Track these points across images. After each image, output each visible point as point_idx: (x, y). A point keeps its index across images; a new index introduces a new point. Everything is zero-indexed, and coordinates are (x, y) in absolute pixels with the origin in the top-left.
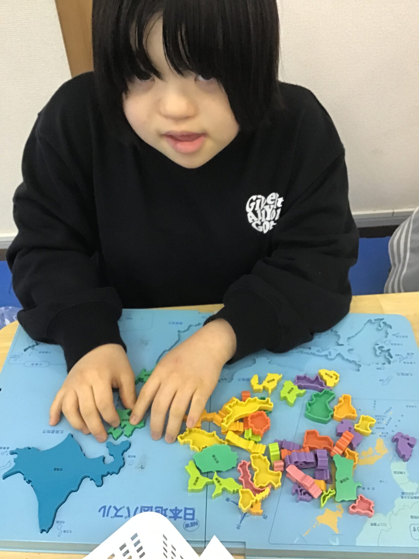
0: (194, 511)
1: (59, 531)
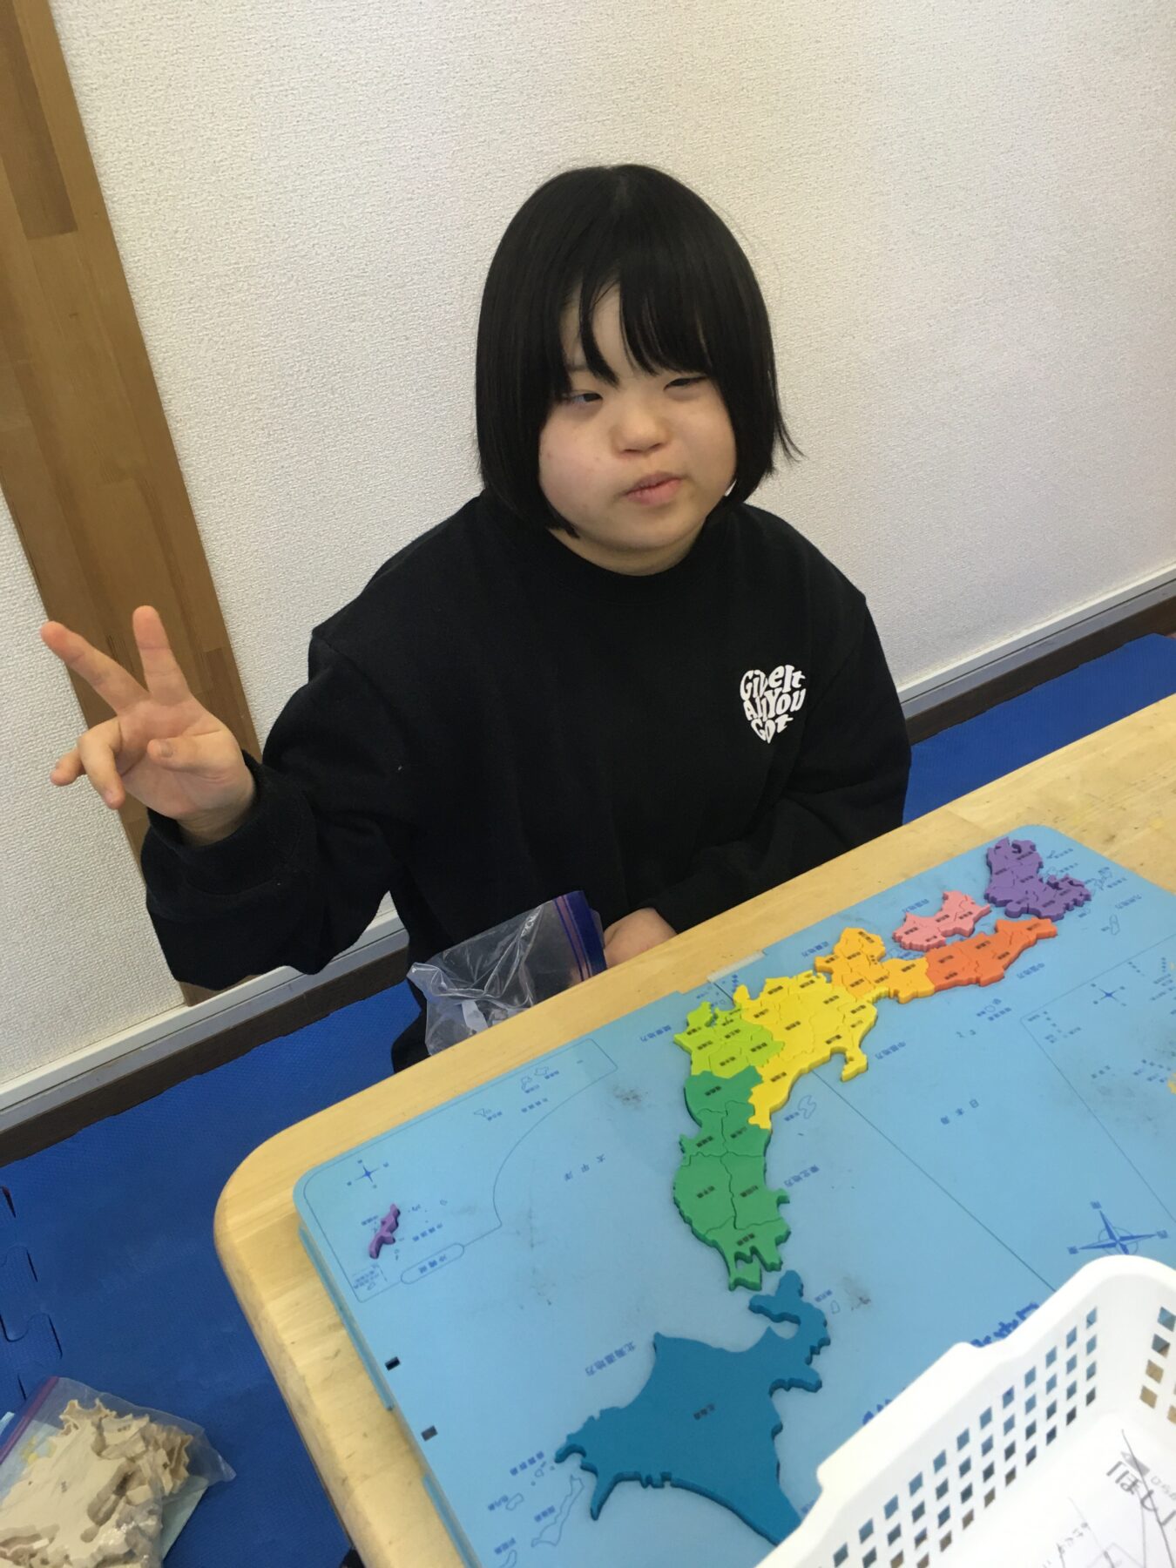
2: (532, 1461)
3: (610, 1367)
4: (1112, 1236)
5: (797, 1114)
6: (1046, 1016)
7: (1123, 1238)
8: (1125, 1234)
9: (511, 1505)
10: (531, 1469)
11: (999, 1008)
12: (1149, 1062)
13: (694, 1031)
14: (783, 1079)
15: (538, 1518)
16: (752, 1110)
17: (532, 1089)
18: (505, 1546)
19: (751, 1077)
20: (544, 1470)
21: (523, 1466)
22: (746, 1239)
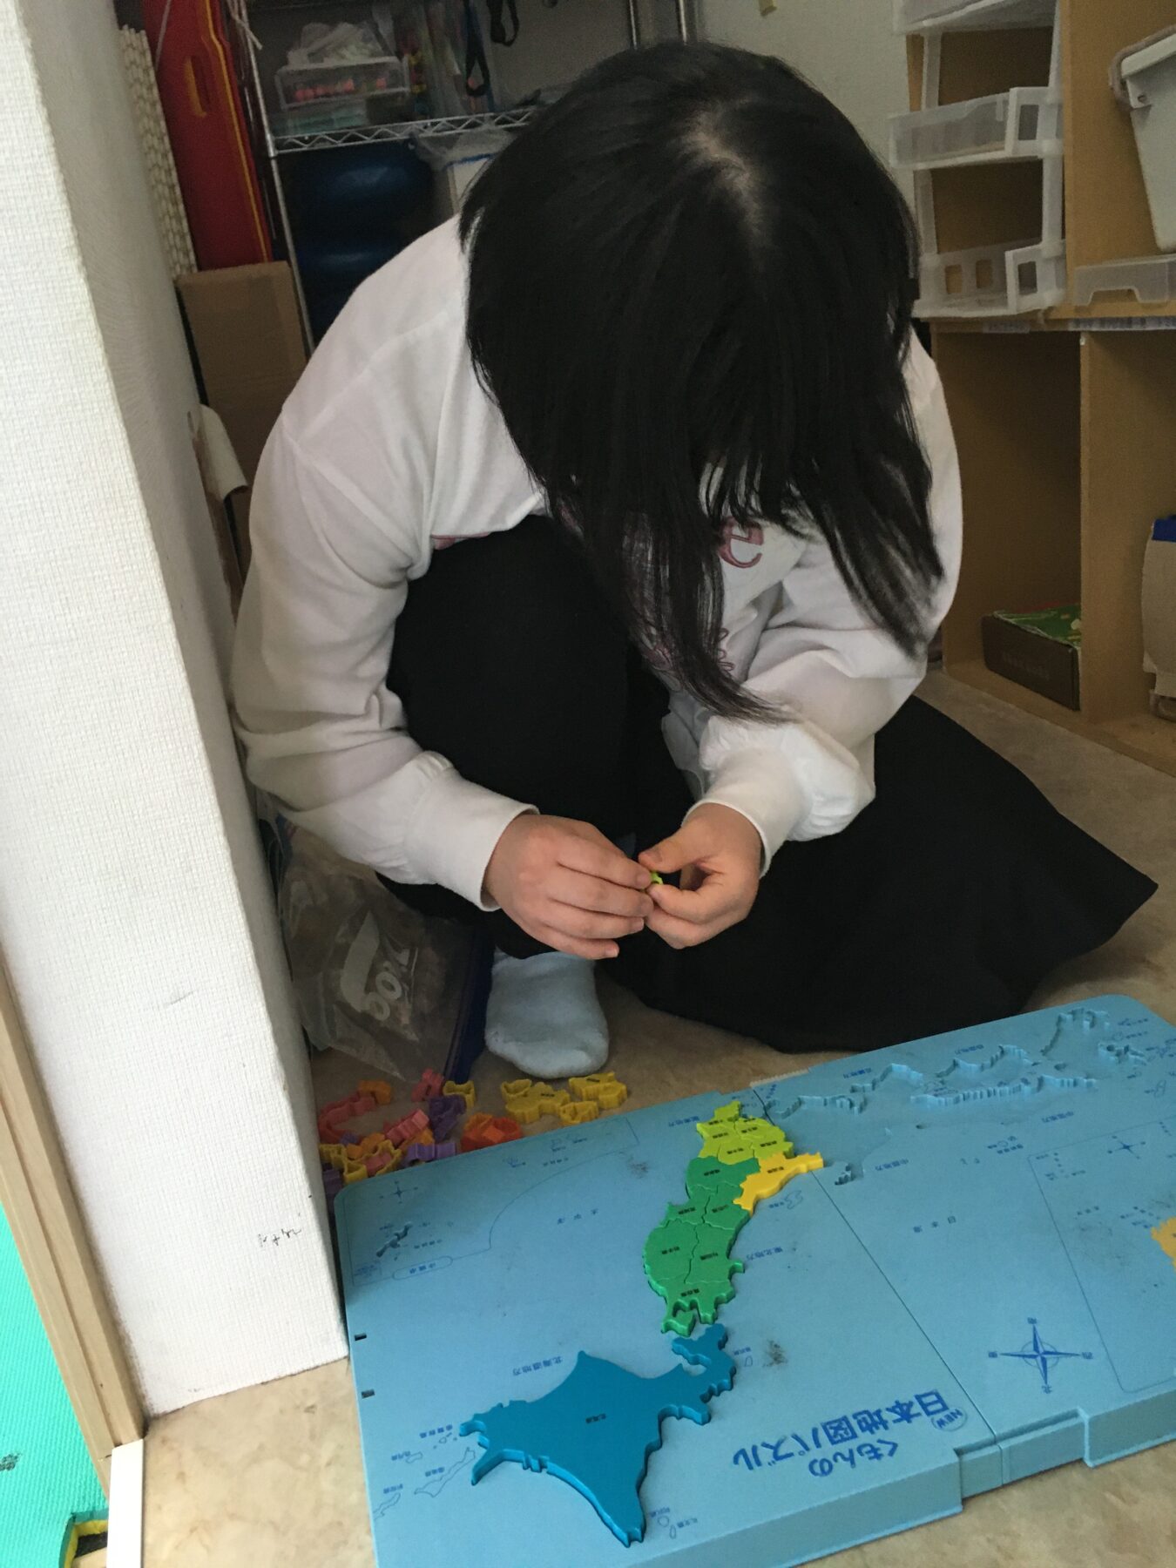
0: (937, 1395)
1: (668, 1529)
2: (441, 1430)
3: (533, 1372)
4: (1036, 1348)
5: (782, 1204)
6: (1055, 1157)
7: (1047, 1353)
8: (1048, 1349)
9: (411, 1459)
10: (438, 1436)
11: (1011, 1144)
12: (1140, 1208)
13: (716, 1122)
14: (779, 1172)
15: (428, 1474)
16: (740, 1192)
17: (559, 1149)
18: (394, 1489)
19: (752, 1166)
20: (450, 1440)
21: (432, 1433)
22: (690, 1293)
